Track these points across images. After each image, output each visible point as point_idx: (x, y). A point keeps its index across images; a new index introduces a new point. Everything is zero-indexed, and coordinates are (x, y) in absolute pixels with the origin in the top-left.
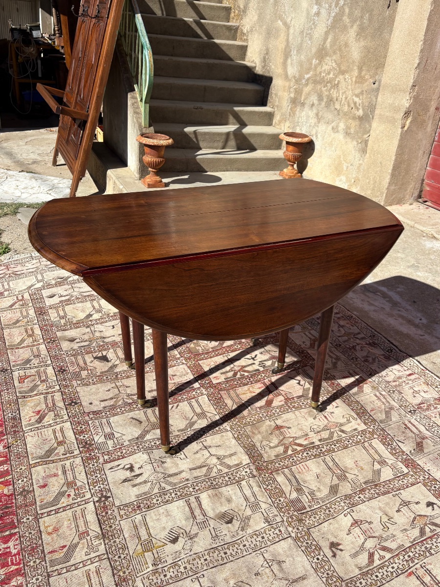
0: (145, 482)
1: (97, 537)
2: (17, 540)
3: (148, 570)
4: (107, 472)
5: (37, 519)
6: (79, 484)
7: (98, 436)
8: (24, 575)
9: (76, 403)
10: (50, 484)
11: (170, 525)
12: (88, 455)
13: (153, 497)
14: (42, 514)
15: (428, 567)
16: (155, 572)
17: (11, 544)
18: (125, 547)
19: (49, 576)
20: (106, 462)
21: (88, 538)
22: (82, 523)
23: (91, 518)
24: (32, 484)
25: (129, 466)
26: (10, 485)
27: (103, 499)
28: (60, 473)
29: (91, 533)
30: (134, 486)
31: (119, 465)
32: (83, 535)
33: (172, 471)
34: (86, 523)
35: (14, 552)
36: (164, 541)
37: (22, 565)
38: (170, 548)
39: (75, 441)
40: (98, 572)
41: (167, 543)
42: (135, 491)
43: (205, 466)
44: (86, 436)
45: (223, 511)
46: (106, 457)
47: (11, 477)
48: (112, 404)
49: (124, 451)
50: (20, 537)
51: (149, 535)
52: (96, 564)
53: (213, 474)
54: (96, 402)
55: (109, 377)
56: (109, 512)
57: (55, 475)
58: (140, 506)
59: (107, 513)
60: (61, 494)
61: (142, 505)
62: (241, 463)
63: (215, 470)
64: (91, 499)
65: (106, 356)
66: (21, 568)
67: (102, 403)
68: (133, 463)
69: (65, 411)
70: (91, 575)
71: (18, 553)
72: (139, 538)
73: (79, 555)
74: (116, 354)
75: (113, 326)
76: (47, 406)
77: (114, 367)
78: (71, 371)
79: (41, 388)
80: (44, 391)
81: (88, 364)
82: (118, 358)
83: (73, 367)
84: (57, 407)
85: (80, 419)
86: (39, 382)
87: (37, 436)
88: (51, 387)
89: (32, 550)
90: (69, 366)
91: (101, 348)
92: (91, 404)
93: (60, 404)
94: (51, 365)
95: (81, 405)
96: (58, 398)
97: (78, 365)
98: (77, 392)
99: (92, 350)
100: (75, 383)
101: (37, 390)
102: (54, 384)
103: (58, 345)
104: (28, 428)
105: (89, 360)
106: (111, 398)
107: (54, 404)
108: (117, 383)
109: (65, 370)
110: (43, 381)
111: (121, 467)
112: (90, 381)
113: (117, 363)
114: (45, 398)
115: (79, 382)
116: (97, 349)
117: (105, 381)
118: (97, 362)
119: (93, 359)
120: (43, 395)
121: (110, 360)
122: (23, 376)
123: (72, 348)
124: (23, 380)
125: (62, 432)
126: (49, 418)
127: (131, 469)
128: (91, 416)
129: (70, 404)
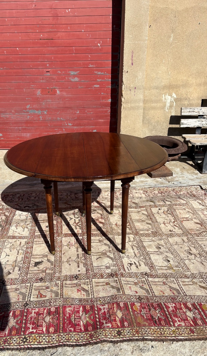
0: (139, 262)
1: (167, 279)
2: (167, 303)
3: (182, 269)
4: (130, 271)
5: (155, 296)
6: (136, 281)
7: (106, 271)
8: (187, 302)
9: (77, 276)
10: (135, 290)
11: (162, 260)
12: (120, 275)
13: (147, 262)
14: (153, 295)
15: (181, 217)
16: (182, 268)
17: (170, 306)
18: (172, 274)
19: (186, 295)
20: (125, 271)
21: (167, 282)
22: (158, 283)
23: (156, 280)
24: (136, 295)
25: (129, 265)
26: (134, 303)
27: (147, 275)
28: (129, 285)
29: (165, 281)
30: (140, 265)
31: (127, 268)
32: (164, 283)
33: (133, 254)
34: (159, 282)
35: (174, 305)
36: (168, 264)
37: (181, 303)
38: (172, 262)
39: (107, 279)
40: (184, 282)
41: (169, 263)
42: (143, 265)
43: (132, 246)
44: (105, 274)
45: (155, 248)
46: (122, 270)
47: (129, 303)
48: (82, 264)
49: (120, 264)
50: (166, 302)
51: (166, 267)
52: (180, 282)
53: (137, 245)
54: (79, 269)
55: (58, 263)
56: (153, 274)
57: (130, 287)
58: (151, 266)
59: (154, 275)
60: (141, 287)
61: (150, 265)
62: (133, 238)
63: (135, 245)
64: (146, 278)
65: (36, 262)
66: (183, 303)
67: (80, 267)
68: (128, 263)
69: (81, 280)
70: (185, 284)
71: (175, 304)
72: (167, 269)
73: (176, 286)
74: (37, 258)
75: (6, 255)
76: (75, 287)
77: (49, 261)
78: (44, 276)
79: (55, 289)
80: (60, 287)
81: (40, 269)
82: (41, 258)
83: (40, 275)
84: (78, 283)
85: (91, 275)
86: (48, 290)
87: (98, 293)
88: (56, 285)
89: (173, 299)
90: (38, 276)
91: (26, 263)
92: (79, 271)
93: (75, 282)
94: (32, 284)
95: (79, 274)
96: (68, 282)
97: (39, 273)
98: (66, 276)
99: (25, 266)
100: (57, 275)
101: (57, 290)
102: (53, 283)
103: (10, 279)
104: (90, 296)
105: (36, 268)
106: (78, 264)
107: (74, 284)
108: (64, 261)
109: (42, 278)
110: (47, 288)
111: (128, 267)
112: (57, 270)
113: (46, 259)
114: (65, 287)
115: (57, 274)
116: (26, 265)
117: (61, 265)
118: (40, 266)
119: (36, 267)
120: (63, 288)
121: (41, 261)
122: (38, 296)
123: (18, 274)
124: (43, 296)
125: (98, 283)
126: (86, 287)
127: (131, 264)
128: (90, 272)
129: (76, 278)
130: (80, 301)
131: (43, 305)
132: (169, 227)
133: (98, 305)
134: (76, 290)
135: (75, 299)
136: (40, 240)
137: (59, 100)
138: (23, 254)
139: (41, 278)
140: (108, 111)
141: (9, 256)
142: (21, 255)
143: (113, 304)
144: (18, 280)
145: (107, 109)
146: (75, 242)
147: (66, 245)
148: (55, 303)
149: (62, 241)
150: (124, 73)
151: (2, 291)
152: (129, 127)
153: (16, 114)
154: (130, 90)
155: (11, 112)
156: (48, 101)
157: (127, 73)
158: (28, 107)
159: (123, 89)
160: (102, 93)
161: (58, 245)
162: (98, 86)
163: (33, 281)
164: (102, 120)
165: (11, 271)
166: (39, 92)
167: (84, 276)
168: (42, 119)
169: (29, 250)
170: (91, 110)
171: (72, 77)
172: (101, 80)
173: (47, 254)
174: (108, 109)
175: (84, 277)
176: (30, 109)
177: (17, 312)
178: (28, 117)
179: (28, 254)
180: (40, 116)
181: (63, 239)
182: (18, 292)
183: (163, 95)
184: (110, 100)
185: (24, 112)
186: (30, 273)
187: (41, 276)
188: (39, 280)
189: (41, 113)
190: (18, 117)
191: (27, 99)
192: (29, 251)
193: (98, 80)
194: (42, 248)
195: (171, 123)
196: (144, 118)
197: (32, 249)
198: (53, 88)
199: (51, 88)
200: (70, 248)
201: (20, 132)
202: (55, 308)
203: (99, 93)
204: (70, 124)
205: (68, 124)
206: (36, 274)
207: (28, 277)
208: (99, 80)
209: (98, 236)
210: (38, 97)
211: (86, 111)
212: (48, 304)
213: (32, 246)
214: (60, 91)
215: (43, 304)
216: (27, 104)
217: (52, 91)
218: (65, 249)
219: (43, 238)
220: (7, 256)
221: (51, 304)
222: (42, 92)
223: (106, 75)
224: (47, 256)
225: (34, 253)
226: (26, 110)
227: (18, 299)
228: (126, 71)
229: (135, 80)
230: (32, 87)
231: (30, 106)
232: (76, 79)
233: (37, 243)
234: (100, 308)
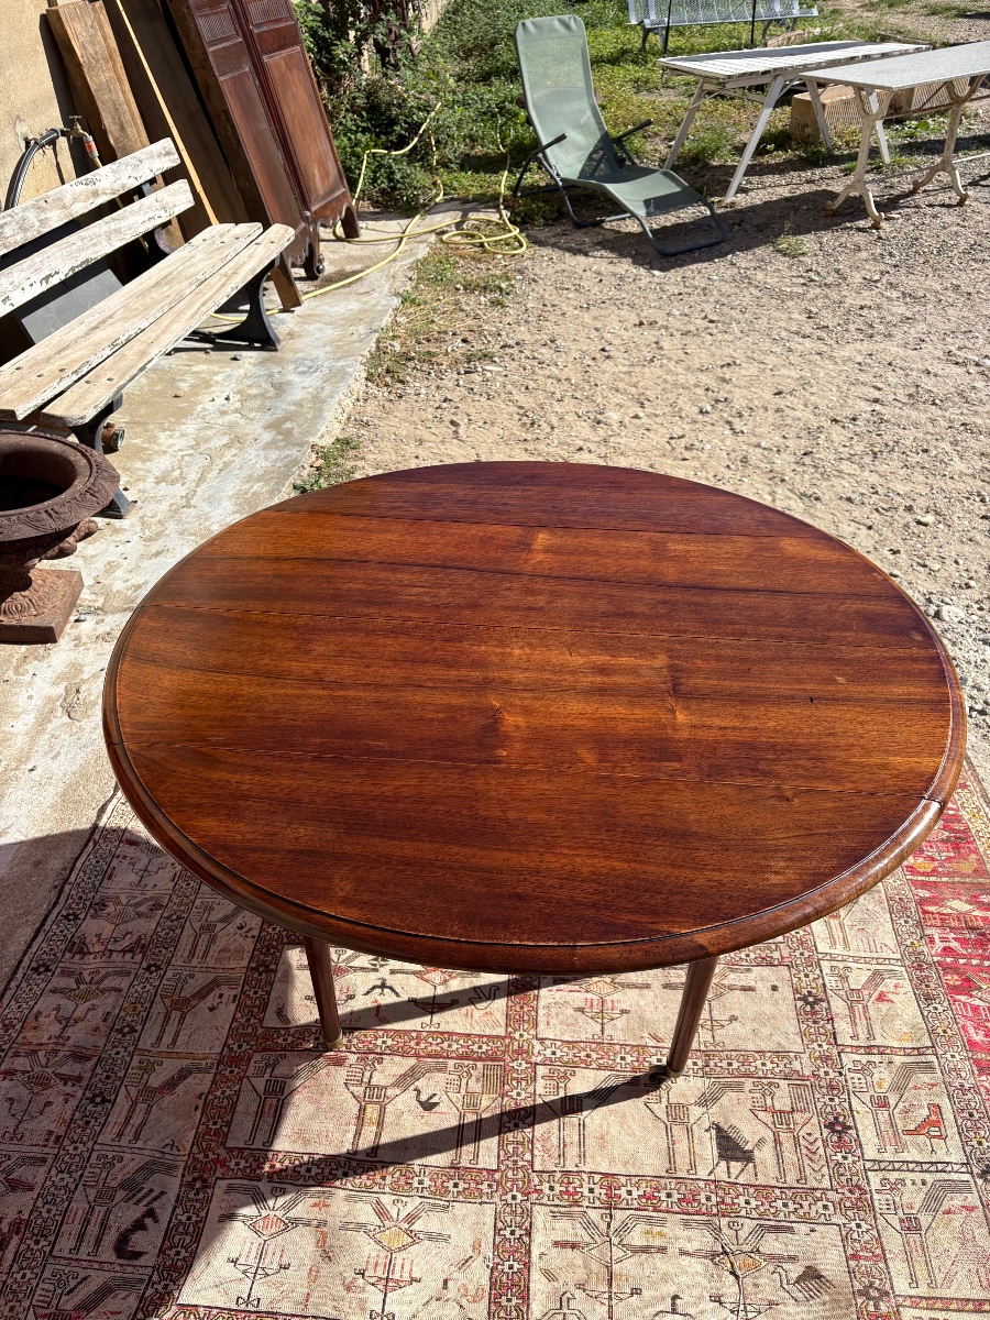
9: (804, 999)
26: (907, 867)
47: (910, 877)
54: (763, 990)
55: (724, 1064)
65: (721, 1156)
67: (752, 984)
69: (828, 985)
74: (692, 1152)
75: (674, 1311)
76: (865, 1008)
77: (705, 1101)
78: (815, 1117)
79: (883, 1076)
80: (876, 1059)
81: (769, 1135)
82: (689, 1131)
83: (810, 1134)
84: (844, 999)
85: (797, 953)
86: (892, 1102)
87: (878, 946)
88: (864, 1070)
90: (819, 1143)
91: (728, 1201)
92: (774, 988)
93: (838, 1006)
94: (868, 1165)
95: (796, 991)
96: (843, 1028)
97: (797, 1143)
98: (802, 1035)
99: (754, 1203)
100: (805, 1066)
101: (894, 1071)
102: (854, 1079)
104: (896, 968)
105: (765, 1155)
106: (731, 988)
107: (851, 1008)
108: (711, 1039)
109: (830, 1126)
110: (883, 1103)
112: (769, 1066)
113: (696, 1111)
114: (871, 1035)
115: (796, 1065)
116: (741, 1200)
117: (734, 1053)
118: (747, 1134)
119: (756, 1153)
120: (878, 1046)
121: (714, 1132)
122: (935, 1137)
123: (812, 1231)
124: (934, 1118)
125: (832, 936)
126: (859, 977)
128: (776, 955)
129: (818, 1001)
130: (929, 998)
131: (977, 1116)
133: (933, 952)
134: (884, 1006)
135: (926, 1013)
136: (555, 1140)
138: (663, 1222)
139: (826, 1132)
141: (675, 1297)
142: (665, 1230)
143: (925, 912)
144: (853, 1224)
147: (602, 1024)
148: (963, 1074)
149: (567, 1038)
161: (594, 1056)
163: (850, 1159)
167: (807, 976)
169: (629, 1193)
173: (660, 1109)
175: (811, 976)
179: (663, 1195)
181: (543, 1031)
182: (925, 1219)
186: (802, 1178)
187: (811, 1127)
188: (840, 1138)
192: (635, 1194)
194: (615, 1129)
197: (623, 1180)
200: (623, 1012)
202: (980, 1075)
206: (804, 1151)
207: (826, 1183)
212: (969, 1096)
213: (597, 1178)
215: (971, 1115)
218: (627, 1030)
219: (532, 1125)
220: (679, 1310)
221: (967, 1086)
224: (677, 1113)
225: (653, 1164)
227: (971, 1209)
233: (572, 1151)
234: (945, 949)
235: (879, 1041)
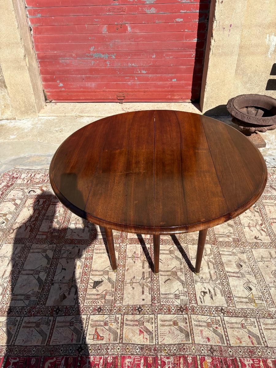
0: (214, 289)
1: (246, 320)
2: (244, 359)
3: (265, 304)
4: (203, 304)
5: (231, 347)
6: (209, 321)
7: (175, 302)
8: (267, 359)
9: (140, 308)
10: (207, 336)
11: (242, 288)
12: (190, 311)
13: (224, 289)
14: (227, 344)
16: (266, 301)
17: (246, 363)
18: (253, 310)
19: (267, 347)
20: (197, 303)
21: (246, 324)
22: (236, 325)
23: (234, 320)
24: (207, 345)
25: (202, 294)
26: (204, 358)
27: (223, 311)
28: (201, 328)
29: (244, 322)
30: (215, 295)
31: (200, 298)
32: (243, 326)
33: (208, 276)
34: (236, 323)
35: (251, 362)
36: (250, 293)
37: (261, 359)
38: (254, 291)
39: (176, 315)
40: (266, 324)
41: (251, 292)
42: (219, 295)
43: (208, 262)
44: (173, 308)
45: (235, 265)
46: (193, 302)
47: (198, 357)
48: (148, 289)
49: (191, 292)
50: (242, 357)
51: (246, 298)
52: (261, 324)
53: (214, 261)
54: (143, 297)
55: (119, 285)
56: (231, 311)
57: (201, 331)
58: (229, 297)
59: (231, 312)
60: (215, 331)
61: (228, 295)
62: (210, 248)
63: (211, 260)
64: (222, 317)
65: (95, 282)
66: (262, 360)
67: (145, 294)
68: (201, 291)
69: (145, 315)
70: (267, 328)
71: (253, 360)
72: (247, 302)
73: (255, 330)
74: (96, 275)
75: (62, 269)
76: (137, 325)
77: (109, 280)
78: (103, 305)
79: (114, 326)
80: (119, 325)
81: (99, 293)
82: (101, 275)
83: (98, 302)
84: (140, 319)
85: (156, 308)
86: (106, 327)
87: (164, 337)
88: (116, 320)
89: (251, 352)
90: (96, 305)
91: (84, 282)
92: (143, 300)
93: (138, 317)
94: (88, 316)
95: (143, 305)
96: (130, 317)
97: (97, 299)
98: (128, 305)
99: (83, 287)
100: (118, 304)
101: (116, 329)
102: (113, 317)
103: (65, 307)
104: (154, 341)
105: (94, 291)
106: (143, 288)
107: (137, 321)
108: (127, 282)
109: (100, 308)
110: (106, 324)
111: (202, 297)
112: (119, 295)
113: (106, 277)
114: (127, 325)
115: (118, 302)
116: (84, 285)
117: (123, 288)
118: (100, 288)
119: (95, 289)
120: (123, 326)
121: (101, 280)
122: (94, 336)
123: (74, 299)
124: (99, 337)
125: (165, 321)
126: (149, 326)
127: (205, 293)
128: (156, 302)
129: (140, 312)
130: (142, 349)
131: (99, 351)
132: (254, 232)
133: (162, 357)
134: (138, 332)
135: (136, 345)
136: (101, 248)
137: (130, 40)
138: (81, 268)
139: (99, 307)
140: (192, 54)
141: (65, 269)
142: (79, 269)
143: (180, 357)
144: (74, 309)
145: (191, 52)
146: (142, 252)
147: (131, 257)
148: (112, 351)
149: (127, 250)
150: (217, 4)
151: (55, 323)
152: (218, 79)
153: (78, 59)
154: (224, 28)
155: (71, 56)
156: (116, 41)
157: (221, 4)
158: (92, 49)
159: (214, 27)
160: (186, 30)
161: (122, 256)
162: (182, 20)
163: (91, 311)
164: (184, 67)
165: (66, 294)
166: (105, 29)
167: (148, 309)
168: (109, 65)
169: (88, 262)
170: (170, 53)
171: (147, 7)
172: (185, 11)
173: (107, 269)
174: (193, 52)
175: (148, 311)
176: (94, 52)
177: (70, 359)
178: (93, 62)
179: (87, 268)
180: (107, 61)
181: (128, 246)
182: (72, 328)
183: (268, 35)
184: (195, 40)
185: (87, 56)
186: (87, 299)
187: (100, 303)
188: (97, 310)
189: (109, 57)
190: (80, 62)
191: (90, 38)
192: (88, 263)
193: (181, 11)
194: (103, 260)
195: (272, 73)
196: (238, 66)
197: (91, 261)
198: (123, 23)
199: (121, 23)
200: (135, 262)
201: (84, 81)
202: (113, 358)
203: (182, 31)
204: (144, 72)
205: (141, 72)
206: (94, 300)
207: (85, 304)
208: (183, 11)
209: (169, 245)
210: (104, 37)
211: (164, 55)
212: (105, 351)
213: (92, 256)
214: (132, 28)
215: (99, 350)
216: (91, 46)
217: (121, 28)
218: (130, 263)
219: (105, 244)
220: (63, 270)
221: (109, 351)
222: (109, 30)
223: (192, 4)
224: (107, 273)
225: (94, 267)
226: (89, 53)
227: (72, 341)
228: (220, 2)
229: (232, 15)
230: (96, 22)
231: (94, 49)
232: (153, 10)
233: (98, 251)
234: (164, 362)
235: (124, 326)
